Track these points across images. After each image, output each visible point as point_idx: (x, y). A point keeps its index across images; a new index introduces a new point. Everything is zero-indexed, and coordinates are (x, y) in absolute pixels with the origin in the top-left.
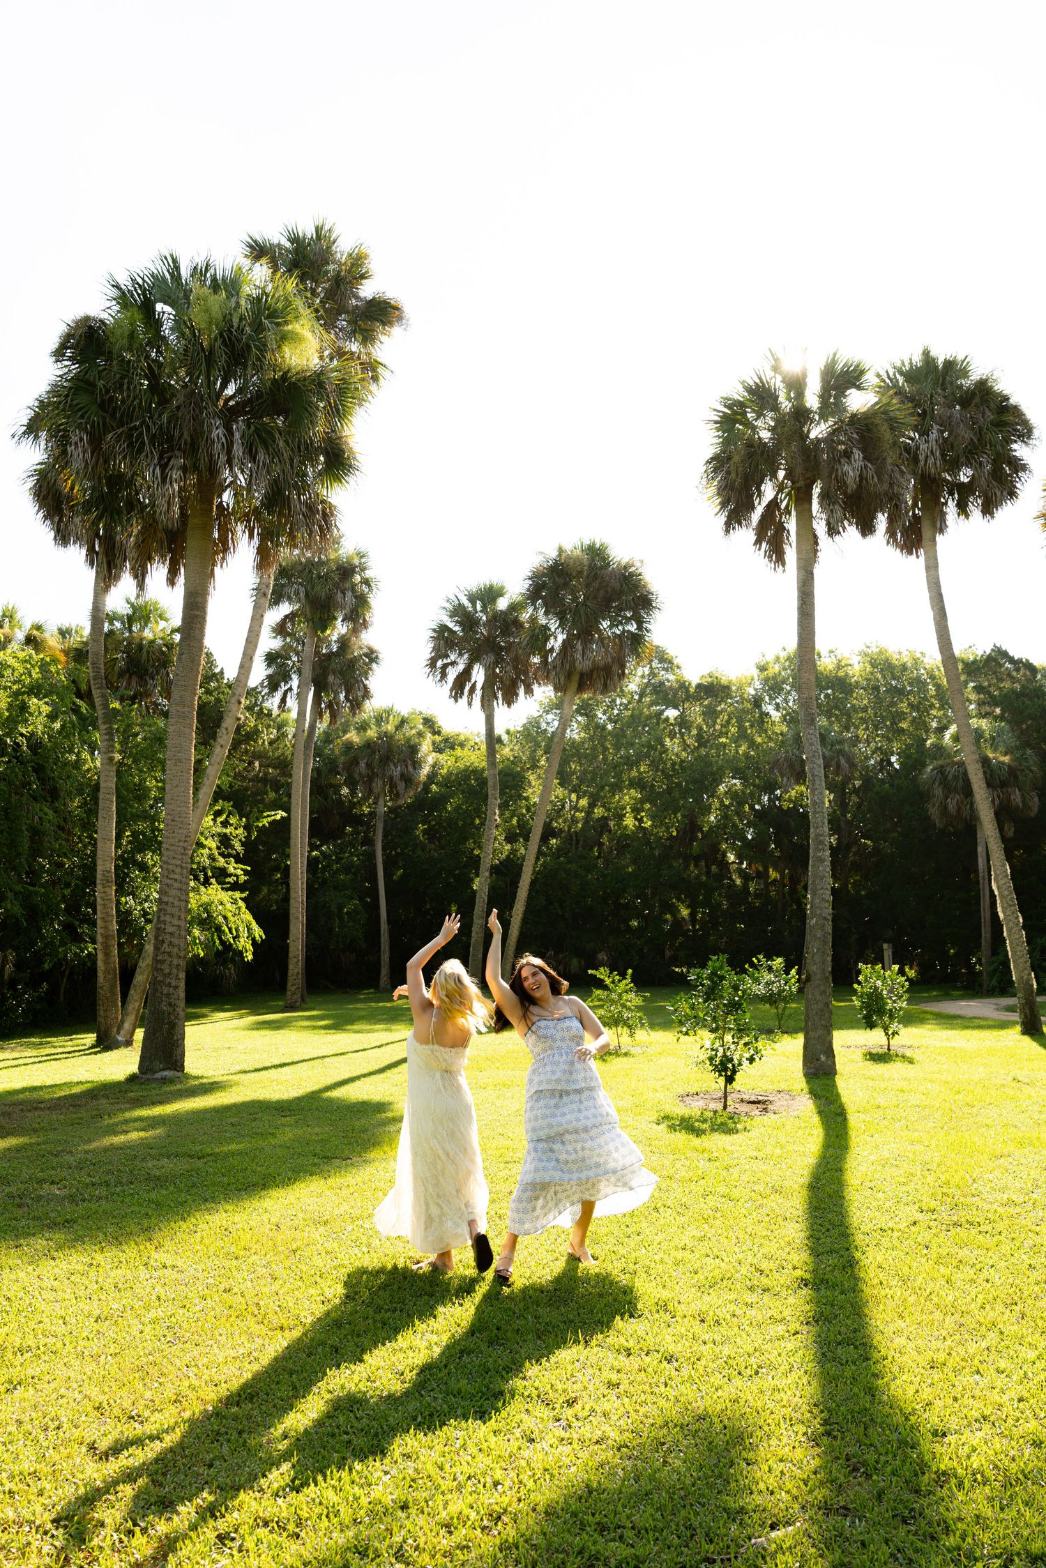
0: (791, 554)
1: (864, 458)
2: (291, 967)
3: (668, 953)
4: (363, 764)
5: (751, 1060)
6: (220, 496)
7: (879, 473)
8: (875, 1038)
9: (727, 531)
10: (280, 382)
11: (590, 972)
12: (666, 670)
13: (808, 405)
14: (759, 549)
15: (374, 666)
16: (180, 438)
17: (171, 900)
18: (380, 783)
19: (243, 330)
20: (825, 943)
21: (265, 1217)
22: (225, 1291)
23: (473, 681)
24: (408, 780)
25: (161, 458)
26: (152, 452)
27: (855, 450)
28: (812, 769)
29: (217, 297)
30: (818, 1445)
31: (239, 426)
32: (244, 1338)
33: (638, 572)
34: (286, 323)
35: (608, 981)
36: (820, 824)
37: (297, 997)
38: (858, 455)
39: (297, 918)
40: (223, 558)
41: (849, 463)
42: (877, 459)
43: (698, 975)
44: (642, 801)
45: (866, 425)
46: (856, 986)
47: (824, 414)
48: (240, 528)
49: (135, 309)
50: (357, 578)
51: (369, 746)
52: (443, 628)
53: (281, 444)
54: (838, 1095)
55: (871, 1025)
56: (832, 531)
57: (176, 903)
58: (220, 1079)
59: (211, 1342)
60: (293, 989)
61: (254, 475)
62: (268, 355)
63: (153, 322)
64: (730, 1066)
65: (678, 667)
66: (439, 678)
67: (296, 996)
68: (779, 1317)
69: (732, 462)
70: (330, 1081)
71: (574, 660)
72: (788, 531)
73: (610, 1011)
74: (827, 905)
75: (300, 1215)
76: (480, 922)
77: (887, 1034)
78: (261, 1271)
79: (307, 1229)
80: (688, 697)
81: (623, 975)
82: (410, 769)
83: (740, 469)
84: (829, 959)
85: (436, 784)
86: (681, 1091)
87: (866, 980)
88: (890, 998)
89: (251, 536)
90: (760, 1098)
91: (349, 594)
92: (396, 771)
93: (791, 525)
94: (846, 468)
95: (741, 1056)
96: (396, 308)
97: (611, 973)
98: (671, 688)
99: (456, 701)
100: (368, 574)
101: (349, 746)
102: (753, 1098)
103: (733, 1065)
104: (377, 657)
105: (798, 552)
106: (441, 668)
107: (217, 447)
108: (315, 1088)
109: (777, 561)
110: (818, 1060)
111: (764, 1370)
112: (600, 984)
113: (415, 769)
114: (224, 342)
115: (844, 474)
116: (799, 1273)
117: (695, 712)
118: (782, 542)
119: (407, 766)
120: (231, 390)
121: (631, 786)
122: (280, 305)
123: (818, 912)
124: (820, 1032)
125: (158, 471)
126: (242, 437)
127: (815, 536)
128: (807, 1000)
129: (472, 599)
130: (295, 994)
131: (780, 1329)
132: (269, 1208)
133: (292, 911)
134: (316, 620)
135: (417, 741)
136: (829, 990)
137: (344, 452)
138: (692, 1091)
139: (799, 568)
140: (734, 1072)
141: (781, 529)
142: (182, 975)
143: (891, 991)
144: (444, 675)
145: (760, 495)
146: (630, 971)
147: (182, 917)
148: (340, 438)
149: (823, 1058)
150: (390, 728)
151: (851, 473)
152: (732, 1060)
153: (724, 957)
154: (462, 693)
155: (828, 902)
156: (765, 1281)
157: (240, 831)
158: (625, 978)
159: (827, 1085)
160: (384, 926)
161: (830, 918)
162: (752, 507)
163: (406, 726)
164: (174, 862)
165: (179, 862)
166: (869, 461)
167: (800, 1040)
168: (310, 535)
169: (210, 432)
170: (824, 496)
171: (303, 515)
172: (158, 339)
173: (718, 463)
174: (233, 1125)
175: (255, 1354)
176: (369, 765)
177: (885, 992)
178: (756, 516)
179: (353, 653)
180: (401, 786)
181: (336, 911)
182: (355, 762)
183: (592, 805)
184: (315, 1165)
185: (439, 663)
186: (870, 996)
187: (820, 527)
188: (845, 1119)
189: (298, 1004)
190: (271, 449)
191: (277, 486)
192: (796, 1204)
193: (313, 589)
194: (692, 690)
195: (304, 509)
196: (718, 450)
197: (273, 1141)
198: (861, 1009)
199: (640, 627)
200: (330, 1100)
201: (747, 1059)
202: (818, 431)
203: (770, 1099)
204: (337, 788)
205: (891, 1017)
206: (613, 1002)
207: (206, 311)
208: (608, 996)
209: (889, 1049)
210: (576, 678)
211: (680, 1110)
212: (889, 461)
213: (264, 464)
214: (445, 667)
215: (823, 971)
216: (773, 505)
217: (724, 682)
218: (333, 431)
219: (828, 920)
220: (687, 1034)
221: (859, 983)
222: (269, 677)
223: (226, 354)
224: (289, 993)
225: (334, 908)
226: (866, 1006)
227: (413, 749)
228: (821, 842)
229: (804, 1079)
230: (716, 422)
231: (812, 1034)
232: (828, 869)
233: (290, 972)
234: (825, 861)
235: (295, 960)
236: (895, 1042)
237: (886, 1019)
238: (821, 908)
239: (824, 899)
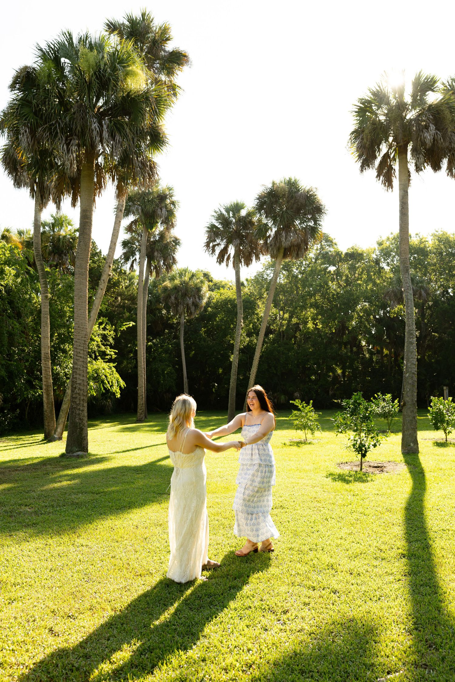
0: (396, 182)
1: (436, 129)
2: (139, 400)
3: (331, 393)
4: (173, 298)
5: (375, 446)
6: (97, 159)
7: (444, 137)
8: (439, 435)
9: (362, 171)
10: (126, 98)
11: (291, 402)
12: (329, 246)
13: (405, 101)
14: (379, 180)
15: (178, 246)
16: (76, 129)
17: (79, 367)
18: (182, 307)
19: (106, 70)
20: (413, 386)
21: (131, 522)
22: (112, 557)
23: (229, 254)
24: (196, 305)
25: (66, 140)
26: (62, 137)
27: (431, 125)
28: (406, 296)
29: (92, 53)
30: (411, 634)
31: (106, 121)
32: (122, 580)
33: (314, 194)
34: (128, 66)
35: (300, 407)
36: (411, 324)
37: (143, 415)
38: (432, 127)
39: (142, 376)
40: (100, 192)
41: (428, 132)
42: (443, 129)
43: (347, 403)
44: (317, 314)
45: (437, 111)
46: (429, 408)
47: (414, 106)
48: (107, 176)
49: (51, 61)
50: (168, 201)
51: (176, 288)
52: (213, 226)
53: (128, 130)
54: (420, 463)
55: (437, 428)
56: (418, 169)
57: (82, 369)
58: (106, 456)
59: (107, 582)
60: (140, 411)
61: (114, 147)
62: (120, 84)
63: (60, 68)
64: (364, 448)
65: (336, 244)
66: (211, 252)
67: (142, 415)
68: (391, 572)
69: (365, 133)
70: (161, 457)
71: (281, 242)
72: (394, 170)
73: (301, 422)
74: (414, 366)
75: (148, 521)
77: (445, 433)
78: (129, 548)
79: (151, 528)
80: (341, 260)
81: (308, 403)
83: (369, 137)
84: (416, 394)
85: (211, 307)
86: (339, 461)
87: (435, 405)
88: (447, 414)
89: (113, 180)
90: (379, 465)
91: (164, 210)
92: (190, 301)
93: (396, 166)
94: (426, 134)
95: (370, 444)
96: (185, 56)
97: (302, 402)
98: (332, 255)
99: (220, 263)
100: (174, 199)
101: (165, 289)
102: (376, 465)
103: (365, 448)
104: (179, 242)
105: (400, 181)
106: (212, 247)
107: (95, 133)
108: (153, 460)
109: (388, 186)
110: (409, 446)
111: (383, 598)
112: (296, 408)
113: (200, 300)
114: (97, 77)
115: (425, 138)
116: (400, 551)
117: (345, 268)
118: (391, 175)
119: (195, 298)
120: (100, 104)
121: (312, 306)
122: (125, 57)
123: (410, 370)
124: (410, 432)
125: (65, 147)
126: (108, 127)
127: (409, 172)
128: (404, 415)
129: (228, 210)
131: (391, 578)
132: (133, 518)
133: (139, 372)
134: (147, 224)
135: (200, 285)
136: (416, 410)
137: (160, 134)
138: (344, 461)
139: (400, 189)
140: (366, 452)
141: (391, 168)
142: (86, 404)
143: (448, 411)
144: (214, 251)
145: (379, 150)
146: (311, 401)
147: (85, 375)
148: (158, 127)
149: (412, 445)
150: (186, 279)
151: (429, 137)
152: (365, 445)
153: (360, 393)
154: (223, 260)
155: (415, 365)
156: (383, 555)
157: (112, 332)
158: (309, 405)
159: (414, 458)
160: (185, 380)
161: (416, 373)
162: (375, 157)
163: (195, 278)
164: (80, 348)
165: (82, 348)
166: (438, 130)
167: (400, 436)
168: (143, 179)
169: (91, 125)
170: (414, 150)
171: (140, 168)
172: (62, 77)
173: (357, 134)
174: (113, 478)
175: (128, 587)
176: (176, 298)
177: (444, 411)
178: (377, 162)
179: (167, 241)
180: (193, 308)
182: (169, 297)
183: (291, 317)
184: (154, 497)
185: (211, 245)
186: (436, 413)
187: (412, 167)
188: (424, 475)
189: (143, 419)
190: (122, 134)
191: (126, 153)
192: (399, 517)
193: (145, 207)
194: (343, 256)
195: (140, 165)
196: (357, 127)
197: (133, 486)
198: (432, 420)
199: (315, 223)
200: (161, 466)
201: (373, 445)
202: (411, 115)
203: (385, 465)
204: (160, 310)
205: (448, 424)
206: (303, 417)
207: (87, 61)
208: (300, 414)
209: (446, 440)
210: (282, 251)
211: (338, 471)
212: (449, 130)
213: (119, 142)
214: (214, 246)
215: (412, 400)
216: (387, 156)
217: (360, 251)
218: (154, 123)
220: (341, 432)
221: (431, 407)
222: (124, 254)
223: (98, 83)
224: (138, 414)
225: (160, 371)
226: (435, 418)
227: (199, 289)
228: (412, 334)
229: (402, 455)
230: (356, 112)
231: (406, 433)
232: (415, 348)
233: (139, 403)
234: (413, 343)
235: (141, 397)
236: (450, 437)
237: (445, 425)
238: (411, 368)
239: (413, 364)
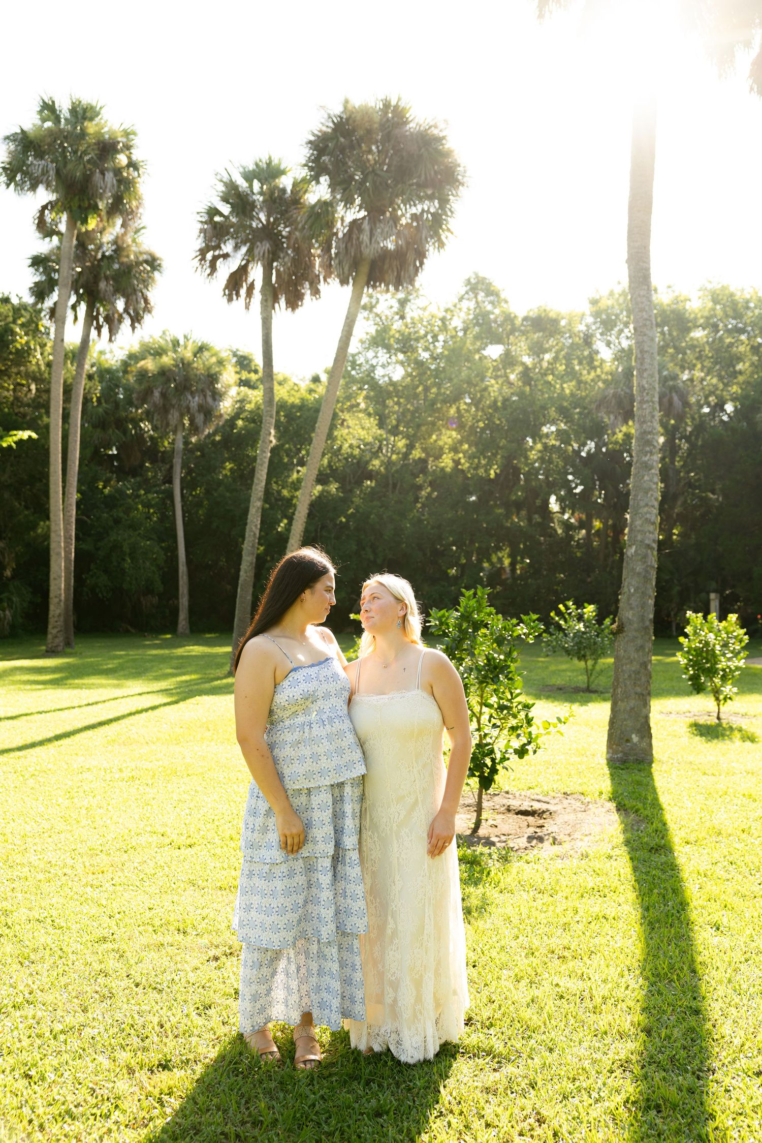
2: (52, 607)
4: (157, 394)
5: (521, 752)
8: (702, 706)
9: (541, 16)
12: (493, 303)
15: (156, 274)
20: (646, 579)
23: (250, 280)
24: (208, 413)
33: (441, 135)
36: (648, 418)
37: (60, 640)
39: (59, 554)
43: (440, 619)
44: (461, 442)
46: (681, 639)
50: (122, 159)
51: (163, 373)
52: (213, 212)
55: (698, 688)
60: (54, 631)
64: (488, 762)
66: (208, 271)
67: (57, 640)
71: (360, 243)
74: (651, 528)
76: (249, 559)
77: (717, 699)
80: (514, 331)
82: (209, 400)
84: (651, 602)
85: (243, 419)
87: (695, 633)
88: (724, 655)
90: (537, 806)
91: (109, 176)
92: (195, 402)
95: (508, 746)
98: (496, 321)
99: (230, 299)
100: (136, 155)
101: (143, 375)
102: (526, 806)
103: (493, 760)
104: (159, 265)
106: (211, 261)
110: (628, 741)
113: (214, 399)
117: (521, 347)
119: (205, 396)
123: (639, 537)
124: (632, 703)
129: (249, 177)
130: (56, 637)
133: (53, 546)
134: (74, 208)
135: (217, 369)
136: (649, 645)
140: (494, 771)
143: (725, 645)
144: (214, 269)
149: (635, 738)
150: (188, 355)
152: (492, 751)
153: (483, 592)
154: (238, 295)
155: (653, 523)
159: (639, 783)
160: (183, 568)
161: (655, 546)
163: (206, 354)
167: (605, 710)
176: (163, 395)
177: (718, 647)
179: (128, 256)
180: (200, 419)
181: (128, 551)
182: (148, 392)
183: (410, 447)
185: (209, 256)
186: (698, 652)
189: (60, 648)
193: (65, 166)
194: (518, 323)
198: (687, 668)
199: (442, 207)
201: (516, 752)
203: (551, 808)
204: (136, 422)
205: (724, 678)
209: (720, 720)
210: (365, 269)
214: (215, 259)
215: (642, 618)
219: (652, 549)
221: (686, 636)
224: (50, 637)
225: (126, 549)
226: (694, 664)
227: (212, 378)
228: (649, 443)
229: (607, 771)
231: (622, 703)
232: (657, 479)
233: (51, 613)
234: (651, 468)
235: (57, 600)
236: (726, 708)
237: (717, 680)
238: (642, 532)
239: (648, 521)
